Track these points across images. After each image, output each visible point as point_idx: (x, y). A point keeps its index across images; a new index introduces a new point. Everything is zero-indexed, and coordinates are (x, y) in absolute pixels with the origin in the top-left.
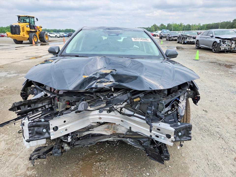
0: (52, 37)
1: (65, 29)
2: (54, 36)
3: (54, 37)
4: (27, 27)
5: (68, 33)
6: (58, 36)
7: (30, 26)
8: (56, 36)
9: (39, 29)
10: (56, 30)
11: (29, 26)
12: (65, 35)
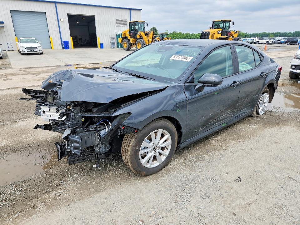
0: (261, 44)
1: (294, 32)
2: (264, 41)
3: (264, 44)
4: (218, 33)
5: (287, 38)
6: (270, 43)
7: (222, 32)
8: (267, 42)
9: (233, 35)
10: (280, 33)
11: (220, 32)
12: (283, 40)
